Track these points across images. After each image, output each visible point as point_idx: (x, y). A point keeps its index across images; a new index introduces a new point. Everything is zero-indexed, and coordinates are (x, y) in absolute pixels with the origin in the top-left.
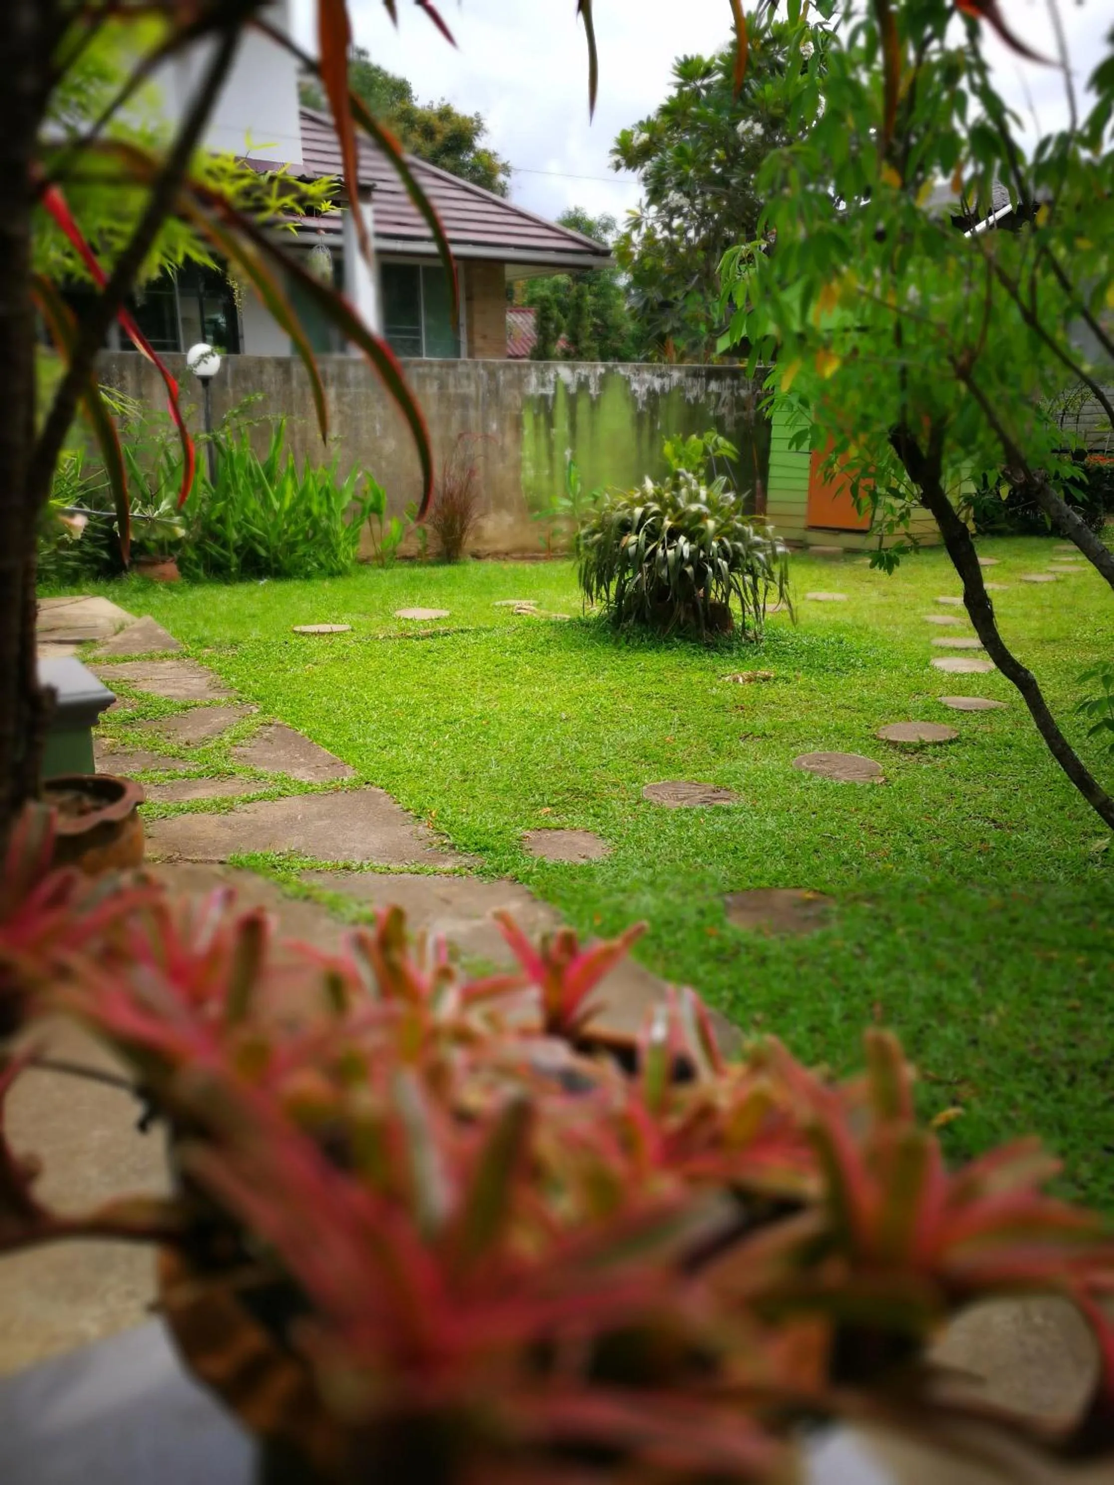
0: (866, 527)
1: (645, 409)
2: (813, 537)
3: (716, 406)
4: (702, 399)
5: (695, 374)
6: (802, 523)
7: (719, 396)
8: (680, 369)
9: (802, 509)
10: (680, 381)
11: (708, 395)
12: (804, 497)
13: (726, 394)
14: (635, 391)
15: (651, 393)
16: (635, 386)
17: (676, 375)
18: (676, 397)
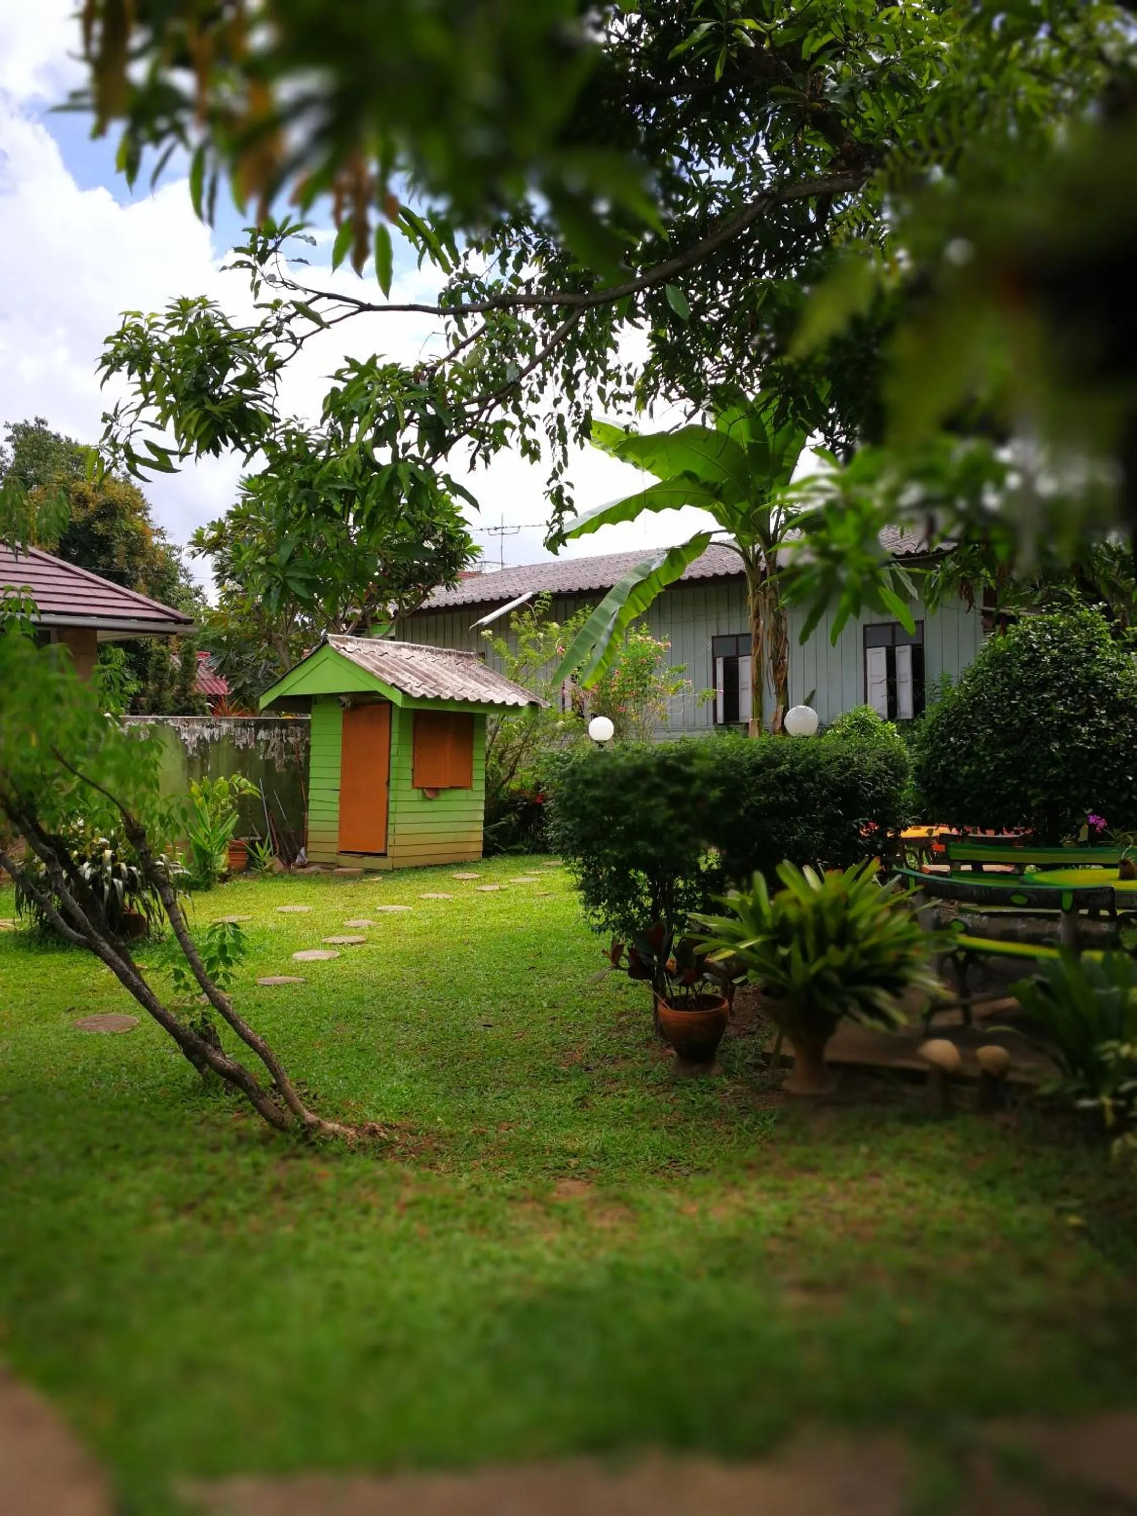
0: (382, 851)
1: (195, 755)
2: (345, 860)
3: (266, 751)
4: (252, 745)
5: (245, 725)
6: (335, 848)
7: (268, 742)
8: (229, 721)
9: (335, 837)
10: (229, 730)
11: (257, 742)
12: (335, 826)
13: (274, 741)
14: (185, 740)
15: (201, 741)
16: (185, 735)
17: (225, 726)
18: (225, 744)
